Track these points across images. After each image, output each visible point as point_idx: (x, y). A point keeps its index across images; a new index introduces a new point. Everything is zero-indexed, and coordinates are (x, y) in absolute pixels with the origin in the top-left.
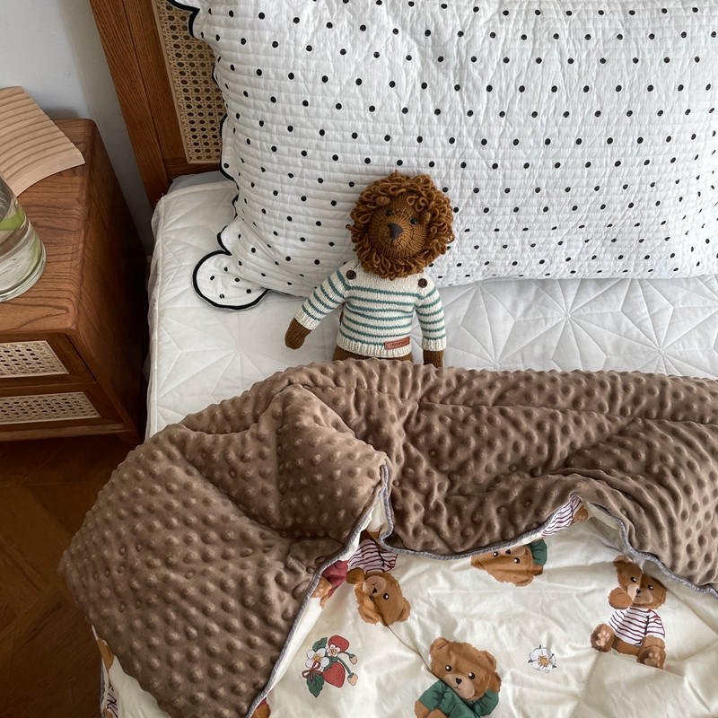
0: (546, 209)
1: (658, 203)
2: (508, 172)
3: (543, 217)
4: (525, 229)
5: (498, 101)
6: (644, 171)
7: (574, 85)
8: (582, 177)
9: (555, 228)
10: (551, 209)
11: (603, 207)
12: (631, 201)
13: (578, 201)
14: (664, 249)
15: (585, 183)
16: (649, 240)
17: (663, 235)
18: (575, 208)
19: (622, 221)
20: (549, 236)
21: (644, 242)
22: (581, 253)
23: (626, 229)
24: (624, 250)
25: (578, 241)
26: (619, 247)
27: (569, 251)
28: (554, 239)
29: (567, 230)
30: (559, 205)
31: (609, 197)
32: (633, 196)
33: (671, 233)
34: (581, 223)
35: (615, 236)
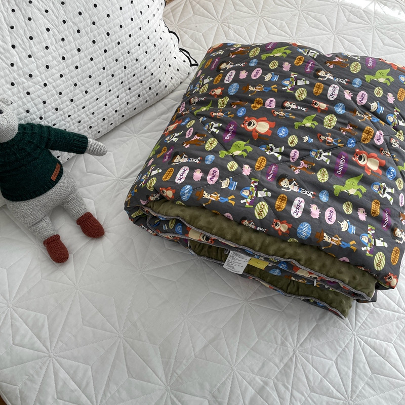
0: (86, 92)
1: (137, 60)
2: (54, 84)
3: (88, 96)
4: (84, 108)
5: (23, 51)
6: (120, 48)
7: (57, 22)
8: (93, 67)
9: (97, 99)
10: (88, 90)
11: (113, 76)
12: (124, 66)
13: (99, 79)
14: (154, 80)
15: (96, 69)
16: (144, 79)
17: (149, 74)
18: (100, 84)
19: (126, 77)
20: (97, 104)
21: (143, 82)
22: (120, 105)
23: (130, 80)
24: (138, 91)
25: (113, 99)
26: (134, 91)
27: (114, 107)
28: (101, 104)
29: (104, 96)
30: (91, 86)
31: (112, 69)
32: (123, 62)
33: (152, 71)
34: (108, 89)
35: (128, 87)
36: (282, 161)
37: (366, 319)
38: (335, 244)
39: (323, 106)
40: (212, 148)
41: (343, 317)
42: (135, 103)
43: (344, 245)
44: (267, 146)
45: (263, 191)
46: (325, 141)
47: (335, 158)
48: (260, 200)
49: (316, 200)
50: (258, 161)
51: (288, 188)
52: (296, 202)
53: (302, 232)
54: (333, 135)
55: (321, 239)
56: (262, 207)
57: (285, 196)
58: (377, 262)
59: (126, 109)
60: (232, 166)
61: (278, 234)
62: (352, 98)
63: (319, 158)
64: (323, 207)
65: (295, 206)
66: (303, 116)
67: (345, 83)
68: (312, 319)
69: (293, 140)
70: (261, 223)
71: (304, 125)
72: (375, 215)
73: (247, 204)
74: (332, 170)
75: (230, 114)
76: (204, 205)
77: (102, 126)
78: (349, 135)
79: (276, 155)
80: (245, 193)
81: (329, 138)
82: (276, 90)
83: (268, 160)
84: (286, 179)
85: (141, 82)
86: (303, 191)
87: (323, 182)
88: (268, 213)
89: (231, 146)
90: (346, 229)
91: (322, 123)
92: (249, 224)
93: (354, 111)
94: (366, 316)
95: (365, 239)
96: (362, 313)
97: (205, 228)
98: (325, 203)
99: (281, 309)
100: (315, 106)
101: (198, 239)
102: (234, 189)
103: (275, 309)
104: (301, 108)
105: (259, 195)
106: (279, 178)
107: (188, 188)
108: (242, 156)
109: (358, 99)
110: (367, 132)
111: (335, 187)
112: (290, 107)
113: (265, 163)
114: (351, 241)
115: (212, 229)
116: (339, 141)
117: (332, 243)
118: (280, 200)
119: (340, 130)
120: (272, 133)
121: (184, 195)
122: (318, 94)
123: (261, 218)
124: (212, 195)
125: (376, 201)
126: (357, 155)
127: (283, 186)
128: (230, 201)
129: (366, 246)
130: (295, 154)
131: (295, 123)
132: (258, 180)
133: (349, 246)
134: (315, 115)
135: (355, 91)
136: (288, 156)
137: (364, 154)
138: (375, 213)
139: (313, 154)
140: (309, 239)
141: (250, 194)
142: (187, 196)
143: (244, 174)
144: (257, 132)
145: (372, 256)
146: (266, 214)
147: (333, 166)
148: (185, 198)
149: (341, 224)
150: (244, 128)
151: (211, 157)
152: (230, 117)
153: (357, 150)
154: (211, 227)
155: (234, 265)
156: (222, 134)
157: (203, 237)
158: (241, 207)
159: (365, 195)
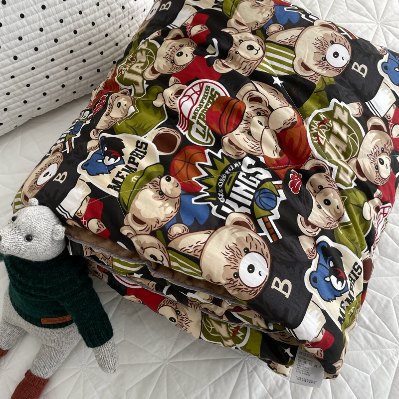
0: (15, 58)
1: (93, 24)
3: (17, 64)
4: (12, 77)
6: (67, 6)
8: (24, 26)
9: (33, 68)
10: (18, 56)
11: (56, 41)
12: (74, 29)
13: (34, 43)
14: (119, 52)
15: (30, 29)
16: (106, 50)
17: (112, 43)
18: (36, 49)
19: (78, 45)
20: (34, 75)
21: (104, 53)
22: (69, 79)
23: (85, 50)
25: (58, 71)
26: (91, 64)
27: (59, 80)
28: (39, 76)
29: (44, 66)
30: (23, 51)
31: (55, 32)
32: (72, 25)
33: (117, 40)
34: (50, 58)
42: (91, 79)
59: (78, 84)
77: (42, 102)
85: (102, 53)
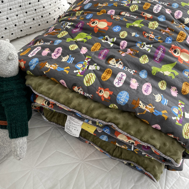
14: (45, 11)
16: (38, 9)
17: (41, 6)
19: (24, 3)
21: (37, 10)
22: (19, 22)
23: (27, 6)
24: (33, 16)
25: (13, 16)
26: (30, 15)
27: (14, 21)
28: (3, 17)
29: (6, 12)
33: (44, 5)
34: (9, 8)
35: (25, 11)
36: (114, 48)
37: (173, 185)
38: (149, 111)
39: (149, 16)
40: (63, 36)
41: (155, 180)
42: (30, 23)
43: (157, 113)
44: (104, 37)
45: (94, 66)
46: (148, 37)
47: (155, 49)
48: (90, 71)
49: (136, 76)
50: (94, 45)
51: (115, 66)
52: (119, 75)
53: (121, 98)
54: (155, 33)
55: (136, 106)
56: (91, 76)
57: (110, 70)
58: (186, 132)
59: (23, 25)
60: (74, 47)
61: (101, 99)
62: (171, 13)
63: (142, 48)
64: (141, 82)
65: (117, 78)
66: (134, 20)
67: (167, 5)
68: (131, 180)
69: (124, 34)
70: (88, 89)
71: (134, 25)
72: (185, 94)
73: (79, 74)
74: (152, 57)
75: (81, 18)
76: (45, 73)
77: (5, 33)
78: (167, 34)
79: (110, 43)
80: (79, 66)
81: (151, 35)
82: (116, 5)
83: (102, 46)
84: (114, 59)
85: (36, 10)
86: (127, 69)
87: (143, 63)
88: (94, 82)
89: (77, 35)
90: (160, 101)
91: (147, 25)
92: (79, 90)
93: (172, 21)
94: (174, 182)
95: (175, 111)
96: (171, 179)
97: (45, 93)
98: (144, 79)
99: (108, 170)
100: (143, 15)
101: (42, 104)
102: (71, 63)
103: (103, 169)
104: (133, 16)
105: (90, 68)
106: (109, 58)
107: (36, 60)
108: (83, 41)
109: (175, 14)
110: (181, 34)
111: (153, 68)
112: (125, 15)
113: (99, 47)
114: (163, 110)
115: (49, 94)
116: (159, 38)
117: (146, 110)
118: (107, 73)
119: (160, 30)
120: (109, 29)
121: (31, 65)
122: (146, 9)
123: (89, 85)
124: (52, 65)
125: (186, 83)
126: (172, 49)
127: (111, 63)
128: (65, 71)
129: (177, 117)
130: (124, 44)
131: (127, 24)
132: (90, 57)
133: (161, 114)
134: (142, 20)
135: (173, 10)
136: (119, 45)
137: (178, 49)
138: (185, 92)
139: (138, 45)
140: (127, 105)
141: (83, 67)
142: (34, 66)
143: (81, 53)
144: (97, 27)
145: (181, 125)
146: (93, 82)
147: (153, 54)
148: (32, 68)
149: (156, 96)
150: (88, 25)
151: (59, 41)
152: (81, 19)
153: (173, 46)
154: (49, 92)
155: (71, 128)
156: (72, 28)
157: (45, 103)
158: (74, 75)
159: (178, 78)
